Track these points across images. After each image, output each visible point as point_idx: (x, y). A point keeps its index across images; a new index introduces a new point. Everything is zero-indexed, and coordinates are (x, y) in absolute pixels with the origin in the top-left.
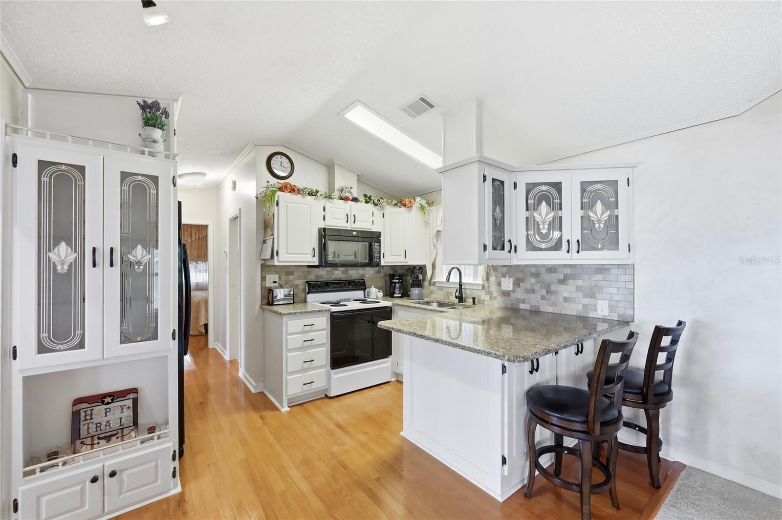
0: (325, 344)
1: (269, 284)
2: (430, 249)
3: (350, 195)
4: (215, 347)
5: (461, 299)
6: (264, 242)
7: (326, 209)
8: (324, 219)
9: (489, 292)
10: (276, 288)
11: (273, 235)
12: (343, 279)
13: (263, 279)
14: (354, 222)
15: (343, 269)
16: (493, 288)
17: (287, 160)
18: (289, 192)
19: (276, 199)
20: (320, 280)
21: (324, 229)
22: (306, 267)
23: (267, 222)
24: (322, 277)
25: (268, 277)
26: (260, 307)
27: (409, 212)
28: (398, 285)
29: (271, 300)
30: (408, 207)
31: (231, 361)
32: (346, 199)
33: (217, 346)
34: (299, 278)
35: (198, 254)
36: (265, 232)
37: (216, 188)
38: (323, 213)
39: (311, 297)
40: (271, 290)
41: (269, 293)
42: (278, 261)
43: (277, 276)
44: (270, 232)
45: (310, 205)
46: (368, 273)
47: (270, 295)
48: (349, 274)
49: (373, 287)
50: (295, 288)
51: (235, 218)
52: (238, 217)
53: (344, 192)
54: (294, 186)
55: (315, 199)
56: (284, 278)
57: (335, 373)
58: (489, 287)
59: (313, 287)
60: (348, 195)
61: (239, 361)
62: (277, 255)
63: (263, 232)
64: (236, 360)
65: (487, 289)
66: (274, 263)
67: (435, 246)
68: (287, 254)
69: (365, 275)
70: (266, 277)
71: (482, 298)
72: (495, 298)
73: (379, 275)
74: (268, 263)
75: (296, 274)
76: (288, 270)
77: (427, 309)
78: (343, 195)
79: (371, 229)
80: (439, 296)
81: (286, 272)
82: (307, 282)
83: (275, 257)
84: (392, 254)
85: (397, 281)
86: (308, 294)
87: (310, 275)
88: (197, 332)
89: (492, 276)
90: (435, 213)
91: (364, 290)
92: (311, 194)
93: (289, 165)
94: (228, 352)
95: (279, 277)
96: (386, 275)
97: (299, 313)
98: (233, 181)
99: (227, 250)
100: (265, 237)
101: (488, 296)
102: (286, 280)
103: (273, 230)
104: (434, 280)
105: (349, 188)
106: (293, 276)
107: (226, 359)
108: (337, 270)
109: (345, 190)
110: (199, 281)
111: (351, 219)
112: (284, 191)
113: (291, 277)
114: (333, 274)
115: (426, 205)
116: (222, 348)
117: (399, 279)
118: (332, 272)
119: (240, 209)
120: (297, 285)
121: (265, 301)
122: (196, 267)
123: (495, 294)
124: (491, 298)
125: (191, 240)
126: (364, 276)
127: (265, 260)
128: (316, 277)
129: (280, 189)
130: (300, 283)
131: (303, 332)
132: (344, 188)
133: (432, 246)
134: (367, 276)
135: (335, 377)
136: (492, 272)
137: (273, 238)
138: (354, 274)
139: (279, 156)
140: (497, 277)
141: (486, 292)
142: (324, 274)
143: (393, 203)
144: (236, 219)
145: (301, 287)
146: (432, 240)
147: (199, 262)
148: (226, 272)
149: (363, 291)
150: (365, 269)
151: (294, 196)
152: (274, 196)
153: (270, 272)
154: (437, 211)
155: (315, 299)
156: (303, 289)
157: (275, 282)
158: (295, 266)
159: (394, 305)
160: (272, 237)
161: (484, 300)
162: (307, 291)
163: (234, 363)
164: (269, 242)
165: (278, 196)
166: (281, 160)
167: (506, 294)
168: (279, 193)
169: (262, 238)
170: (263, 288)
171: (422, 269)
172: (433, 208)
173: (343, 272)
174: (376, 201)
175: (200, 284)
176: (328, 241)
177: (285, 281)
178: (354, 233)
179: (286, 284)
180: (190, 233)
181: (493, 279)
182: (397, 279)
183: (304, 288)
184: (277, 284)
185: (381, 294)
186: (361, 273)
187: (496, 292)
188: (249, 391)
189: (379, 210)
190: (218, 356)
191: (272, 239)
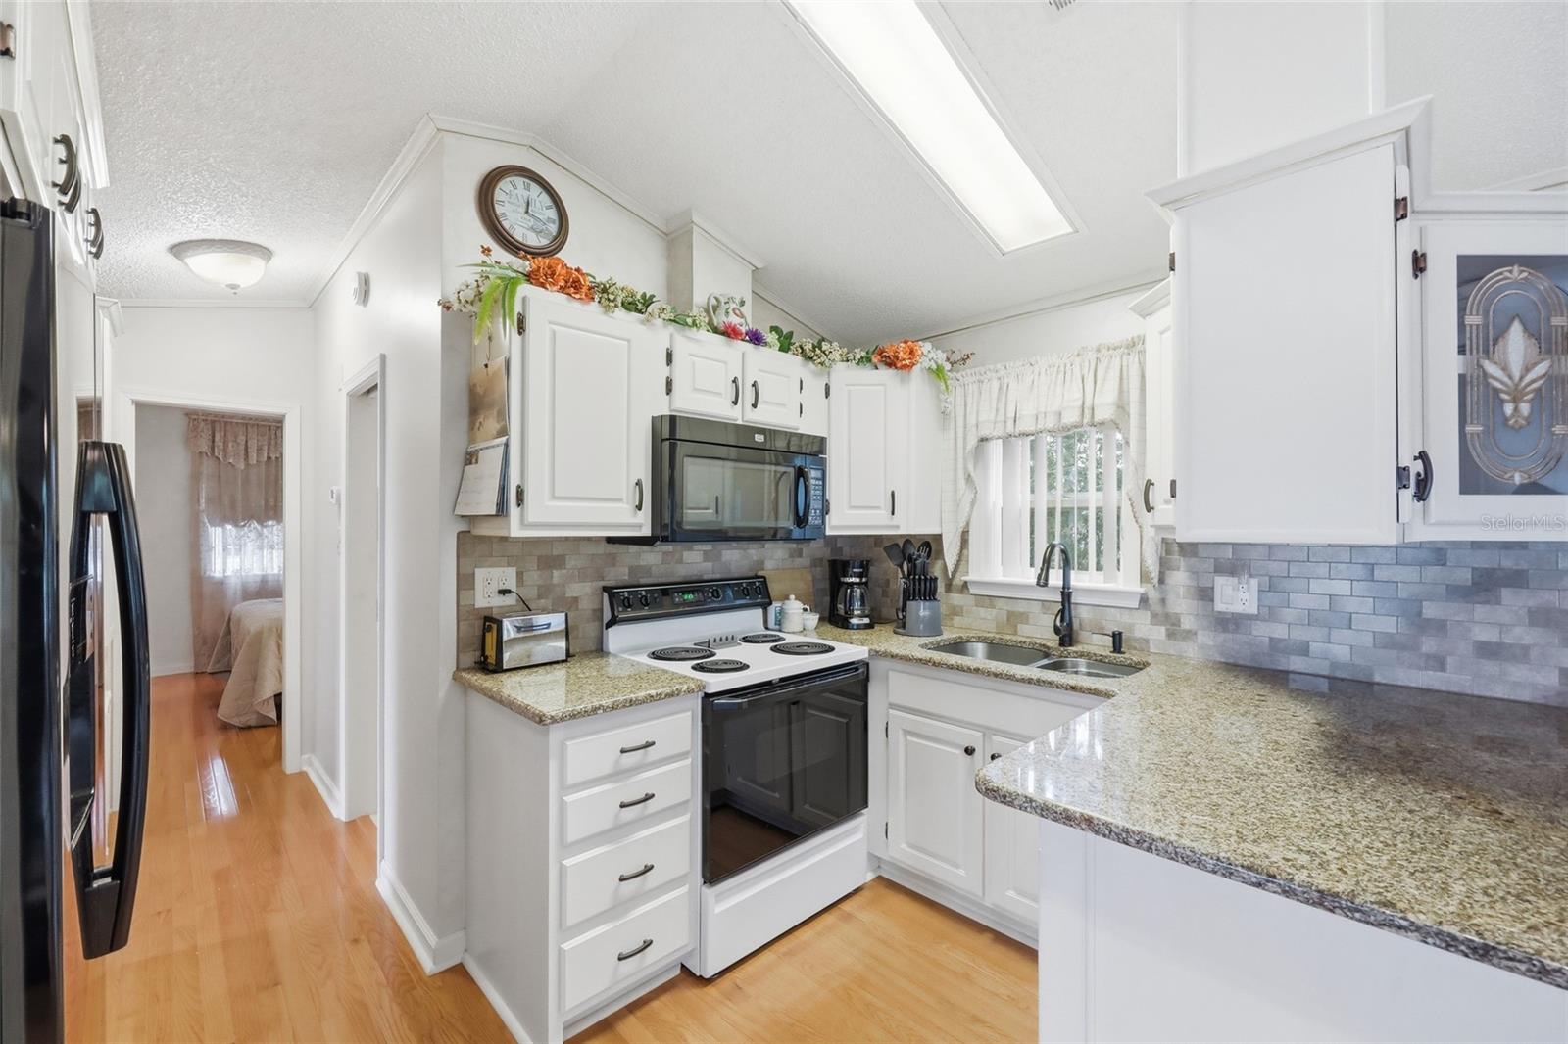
0: (686, 802)
1: (485, 598)
2: (956, 491)
3: (743, 321)
4: (305, 768)
5: (1067, 635)
6: (471, 458)
7: (675, 358)
8: (669, 391)
9: (1167, 616)
10: (509, 612)
11: (504, 431)
12: (705, 577)
13: (465, 582)
14: (754, 406)
15: (708, 547)
16: (1183, 606)
17: (545, 199)
18: (562, 289)
19: (518, 309)
20: (643, 581)
21: (673, 419)
22: (604, 543)
23: (480, 390)
24: (647, 570)
25: (481, 574)
26: (454, 678)
27: (902, 380)
28: (859, 590)
29: (491, 652)
30: (904, 367)
31: (352, 825)
32: (730, 333)
33: (311, 764)
34: (583, 575)
35: (266, 501)
36: (472, 427)
37: (311, 303)
38: (665, 371)
39: (617, 638)
40: (490, 622)
41: (486, 629)
42: (523, 524)
43: (512, 572)
44: (491, 425)
45: (629, 341)
46: (773, 558)
47: (491, 639)
48: (724, 559)
49: (792, 597)
50: (570, 609)
51: (369, 391)
52: (376, 385)
53: (721, 312)
54: (578, 270)
55: (642, 322)
56: (534, 577)
57: (719, 898)
58: (1163, 601)
59: (627, 604)
60: (734, 320)
61: (378, 825)
62: (520, 501)
63: (465, 423)
64: (366, 819)
65: (1158, 608)
66: (509, 529)
67: (969, 478)
68: (554, 498)
69: (763, 563)
70: (474, 574)
71: (1138, 634)
72: (1189, 635)
73: (798, 561)
74: (485, 530)
75: (572, 563)
76: (547, 554)
77: (1011, 677)
78: (720, 320)
79: (797, 429)
80: (980, 622)
81: (540, 558)
82: (605, 589)
83: (514, 511)
84: (853, 505)
85: (858, 580)
86: (609, 624)
87: (614, 565)
88: (254, 717)
89: (1178, 569)
90: (972, 388)
91: (765, 606)
92: (630, 306)
93: (552, 214)
94: (341, 794)
95: (520, 575)
96: (816, 562)
97: (605, 709)
98: (359, 274)
99: (341, 486)
100: (472, 440)
101: (1163, 629)
102: (540, 582)
103: (503, 415)
104: (964, 578)
105: (737, 300)
106: (564, 571)
107: (335, 816)
108: (691, 549)
109: (724, 306)
110: (269, 571)
111: (748, 395)
112: (542, 285)
113: (556, 573)
114: (680, 561)
115: (948, 367)
116: (322, 771)
117: (860, 575)
118: (677, 556)
119: (383, 358)
120: (576, 600)
121: (470, 658)
122: (260, 535)
123: (1187, 623)
124: (1171, 635)
125: (247, 465)
126: (761, 564)
127: (472, 519)
128: (633, 570)
129: (530, 277)
130: (584, 591)
131: (618, 774)
132: (723, 300)
133: (962, 483)
134: (769, 565)
135: (718, 909)
136: (1176, 557)
137: (507, 445)
138: (735, 559)
139: (520, 181)
140: (1194, 573)
141: (1154, 616)
142: (656, 563)
143: (858, 357)
144: (372, 395)
145: (587, 605)
146: (960, 465)
147: (270, 523)
148: (339, 554)
149: (759, 612)
150: (764, 546)
151: (577, 304)
152: (512, 296)
153: (486, 559)
154: (981, 382)
155: (630, 641)
156: (594, 611)
157: (504, 592)
158: (567, 538)
159: (876, 654)
160: (504, 439)
161: (1147, 641)
162: (607, 616)
163: (360, 827)
164: (491, 460)
165: (524, 299)
166: (526, 193)
167: (1228, 623)
168: (525, 289)
169: (460, 445)
170: (463, 612)
171: (930, 545)
172: (967, 374)
173: (707, 556)
174: (808, 347)
175: (270, 578)
176: (685, 459)
177: (539, 587)
178: (759, 438)
179: (540, 597)
180: (242, 447)
181: (1179, 578)
182: (856, 575)
183: (596, 607)
184: (510, 600)
185: (813, 619)
186: (755, 558)
187: (1192, 618)
188: (415, 965)
189: (816, 374)
190: (311, 801)
191: (502, 448)
